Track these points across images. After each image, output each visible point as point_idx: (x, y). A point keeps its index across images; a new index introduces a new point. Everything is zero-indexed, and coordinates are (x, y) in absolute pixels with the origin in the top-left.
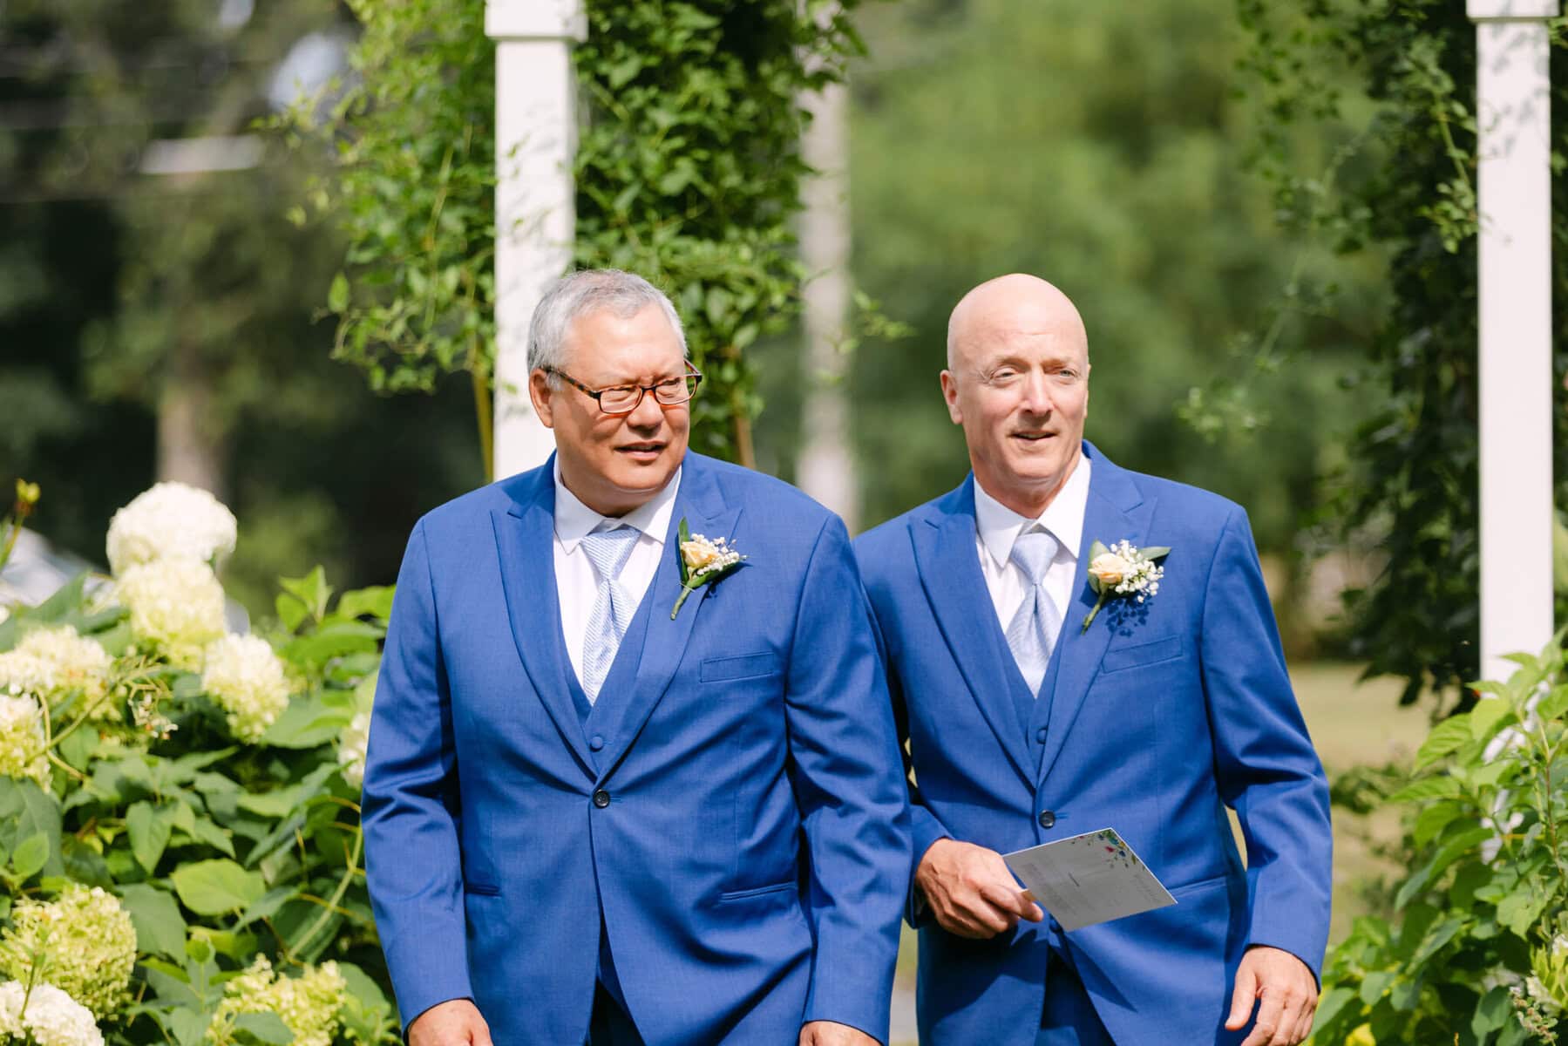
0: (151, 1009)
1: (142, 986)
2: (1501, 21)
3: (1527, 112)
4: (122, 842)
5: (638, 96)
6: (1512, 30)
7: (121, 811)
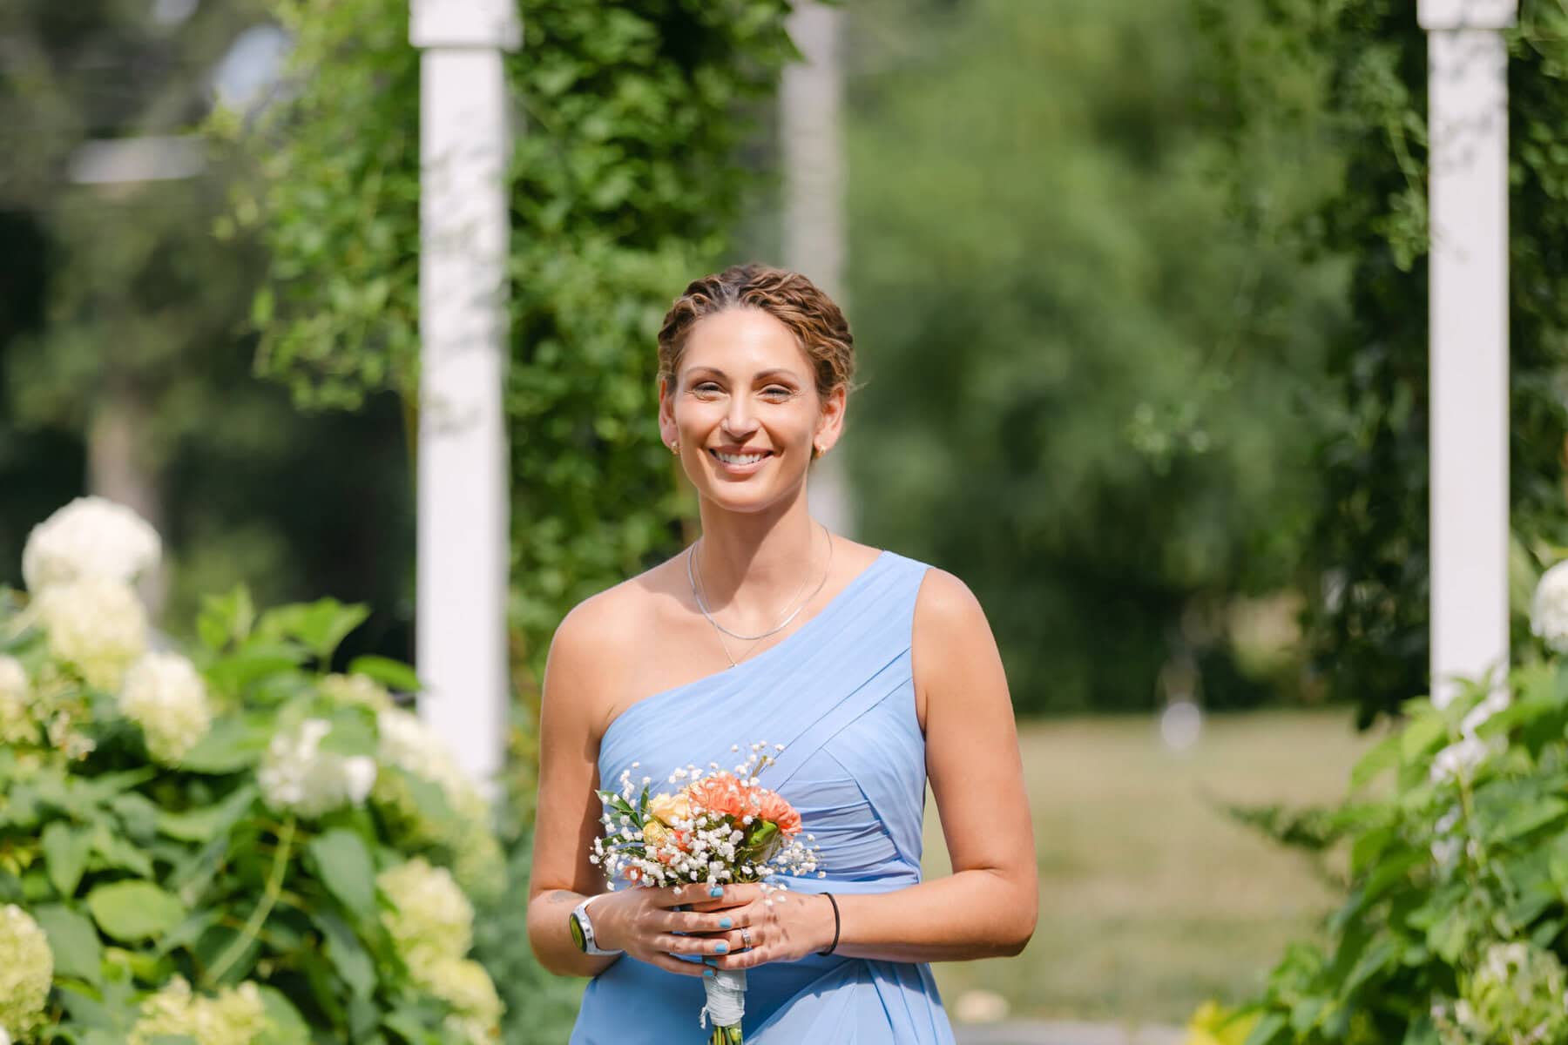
0: (66, 1030)
1: (56, 1007)
2: (1456, 30)
3: (1484, 124)
4: (39, 864)
5: (573, 106)
6: (1467, 40)
7: (36, 832)
